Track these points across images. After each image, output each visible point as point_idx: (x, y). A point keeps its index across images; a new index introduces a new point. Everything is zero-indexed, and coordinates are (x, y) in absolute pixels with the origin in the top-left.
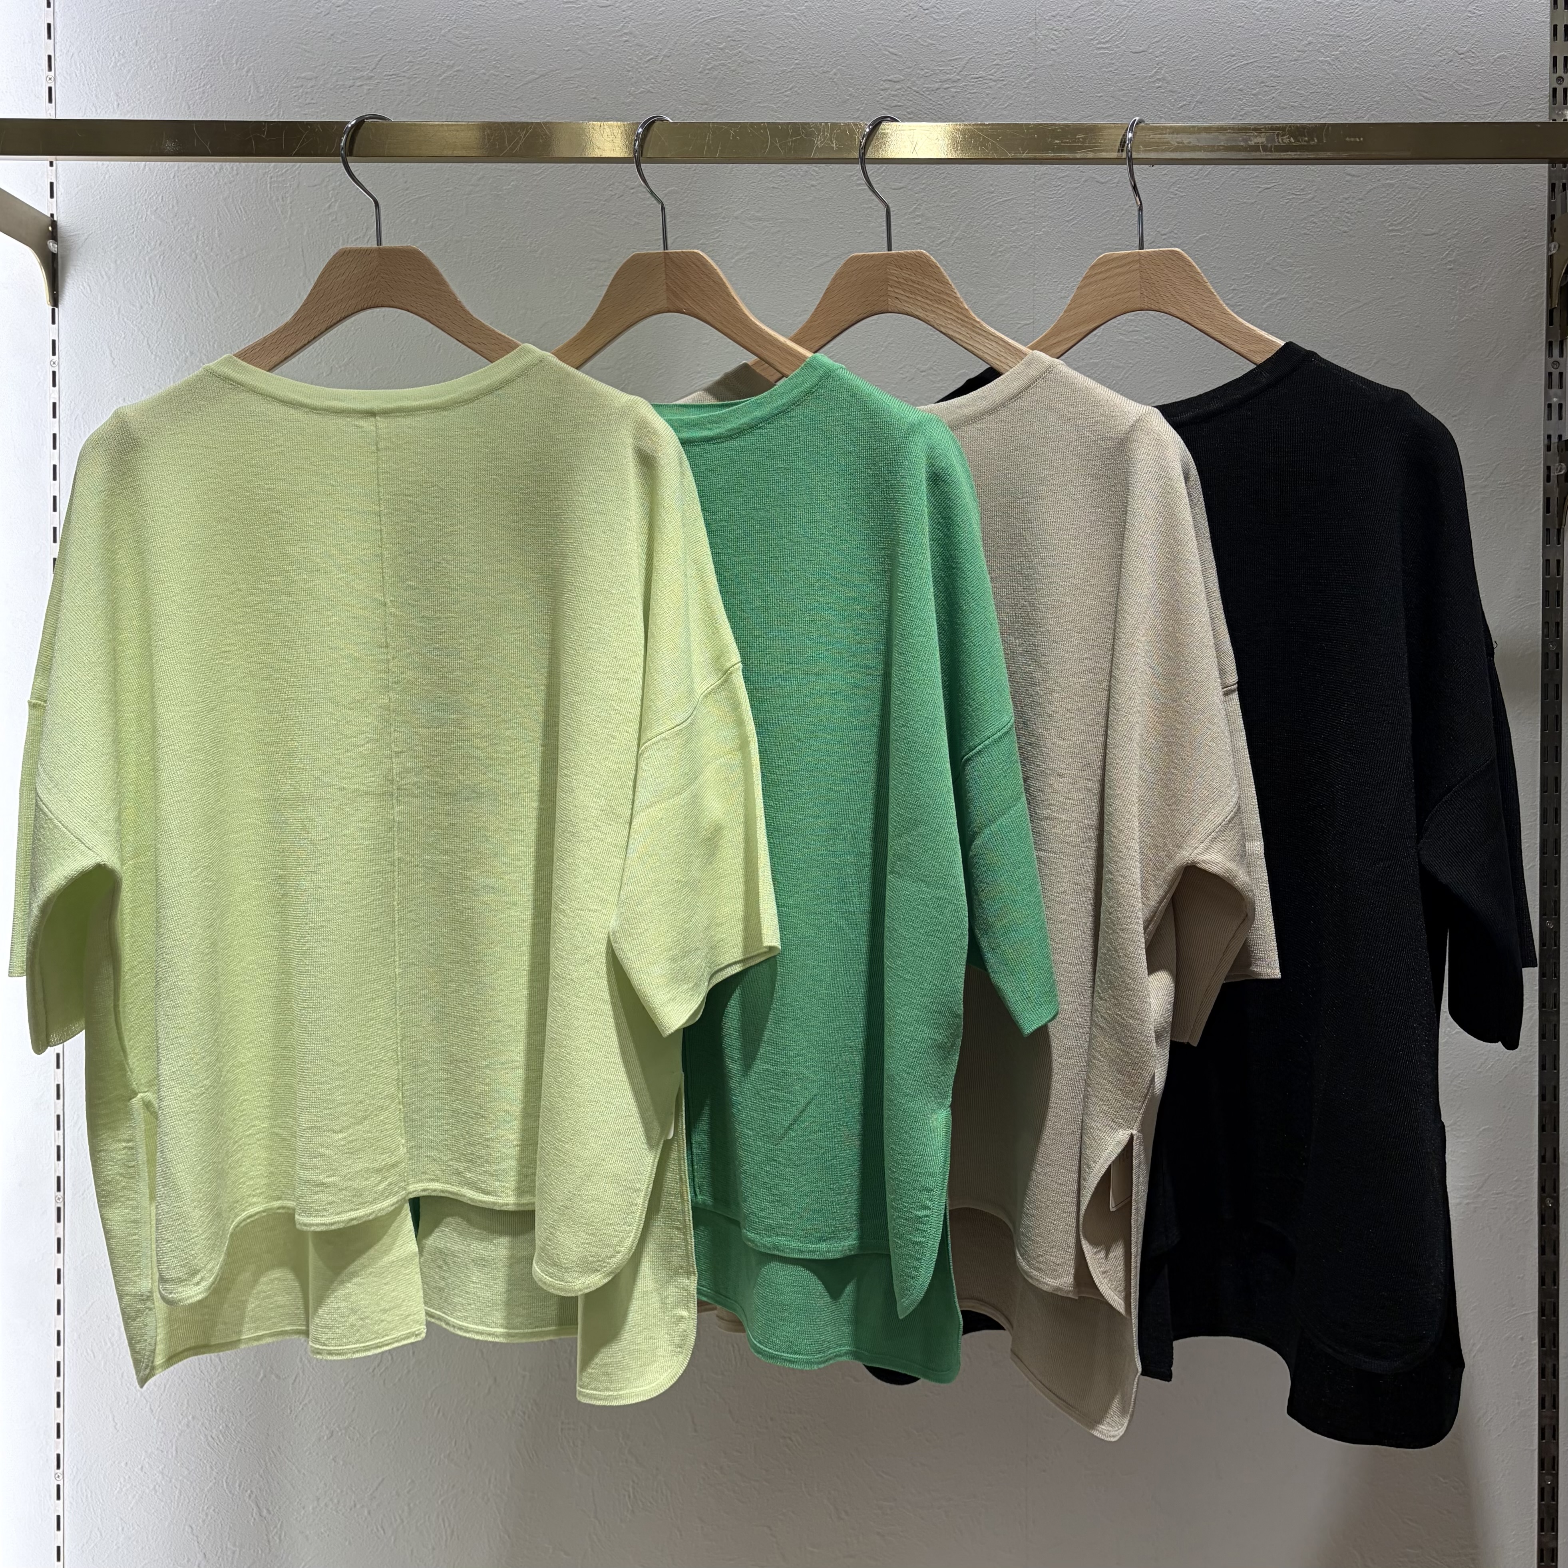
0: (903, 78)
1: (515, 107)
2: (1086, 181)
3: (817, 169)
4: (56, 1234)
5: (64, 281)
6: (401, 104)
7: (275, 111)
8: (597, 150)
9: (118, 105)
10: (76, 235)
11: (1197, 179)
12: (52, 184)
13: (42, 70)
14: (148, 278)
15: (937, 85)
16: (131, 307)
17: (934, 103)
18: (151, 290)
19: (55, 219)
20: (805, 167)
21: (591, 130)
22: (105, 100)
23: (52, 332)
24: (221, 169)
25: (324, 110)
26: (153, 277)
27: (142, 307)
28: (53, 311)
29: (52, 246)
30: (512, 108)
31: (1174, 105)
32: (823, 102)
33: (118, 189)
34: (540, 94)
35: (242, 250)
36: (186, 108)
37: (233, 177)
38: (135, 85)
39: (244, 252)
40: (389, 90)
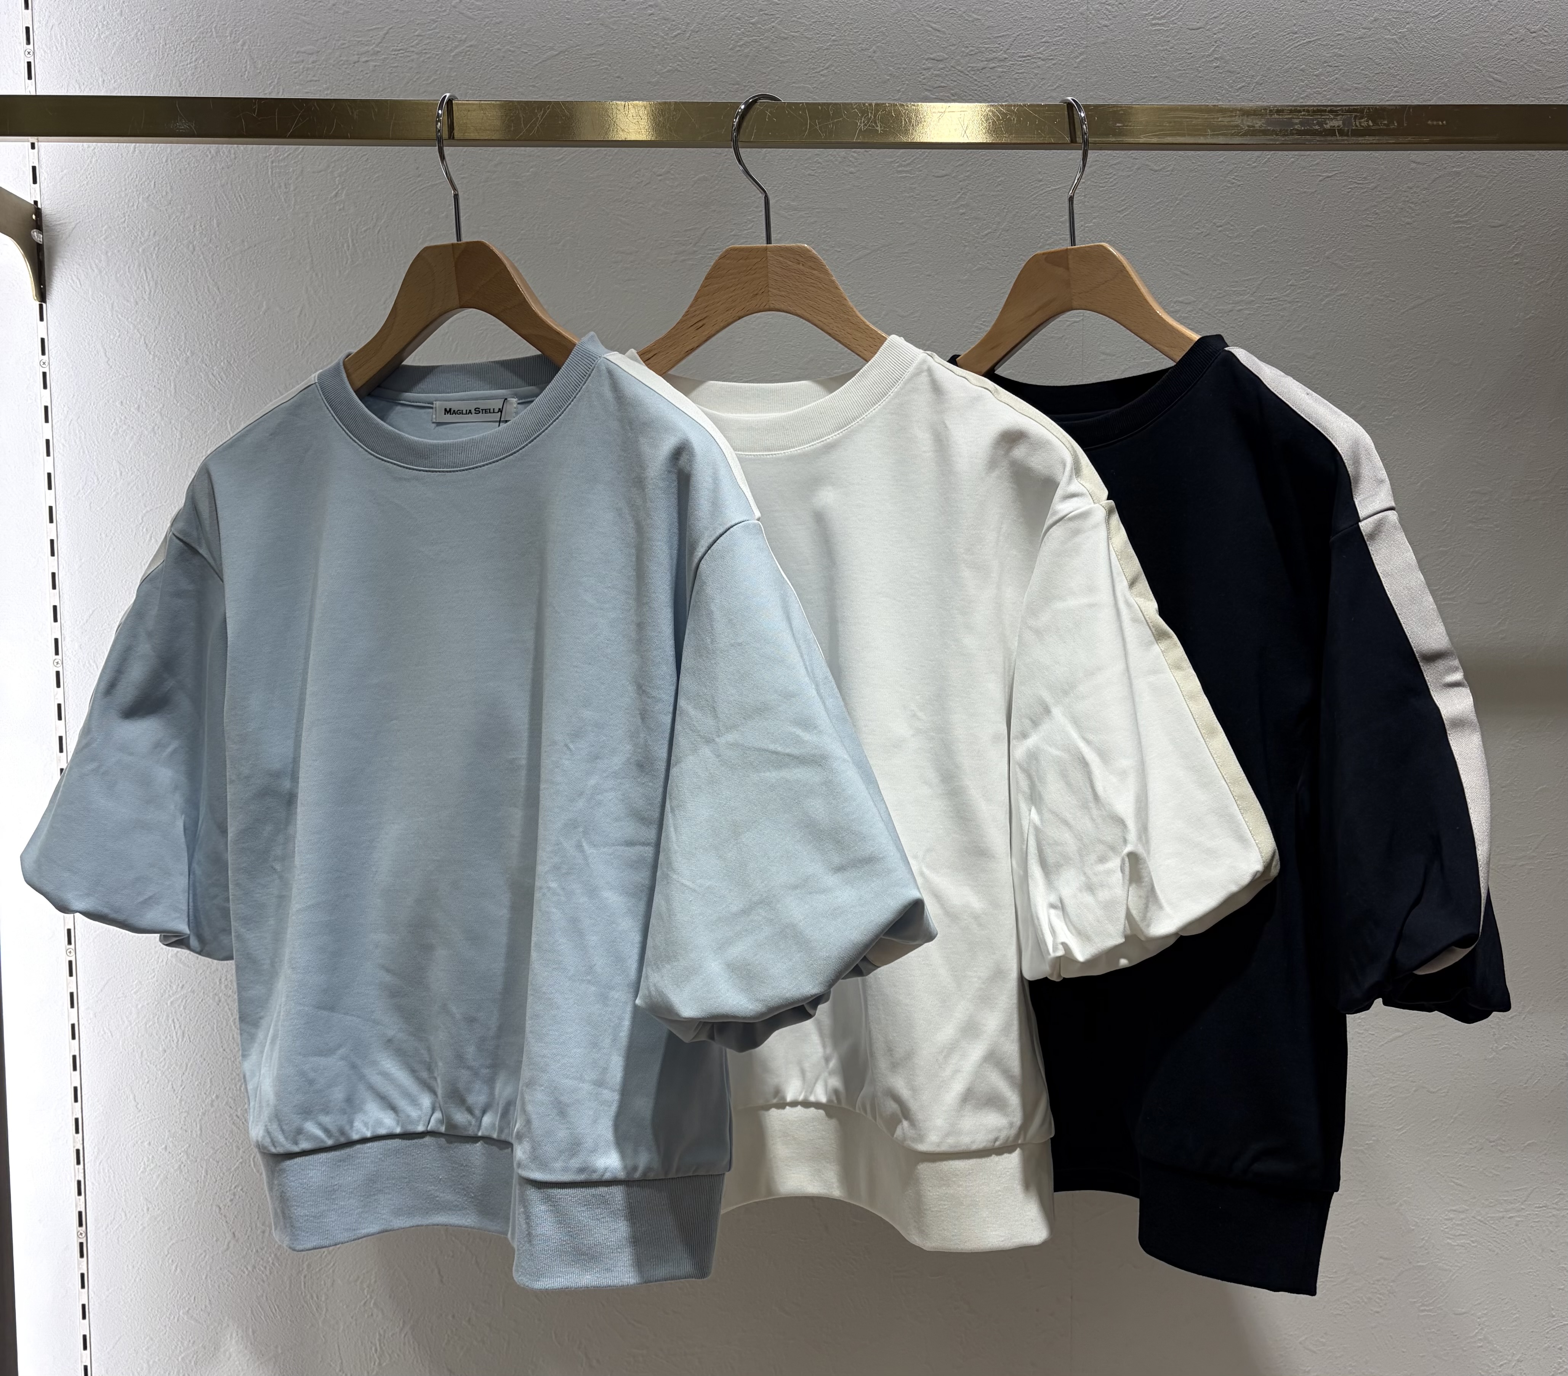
0: (947, 56)
1: (534, 86)
2: (1139, 169)
3: (855, 155)
4: (79, 1268)
5: (51, 274)
6: (411, 82)
7: (274, 87)
8: (621, 133)
9: (104, 81)
10: (62, 224)
11: (1255, 167)
12: (34, 168)
13: (20, 43)
14: (142, 271)
15: (981, 65)
16: (125, 302)
17: (979, 84)
18: (147, 284)
19: (39, 206)
20: (842, 152)
21: (615, 110)
22: (89, 76)
23: (41, 330)
24: (217, 152)
25: (328, 89)
26: (148, 270)
27: (137, 303)
28: (41, 307)
29: (36, 236)
30: (531, 88)
31: (1232, 87)
32: (861, 83)
33: (106, 174)
34: (560, 72)
35: (243, 241)
36: (178, 85)
37: (231, 160)
38: (122, 59)
39: (246, 243)
40: (397, 66)
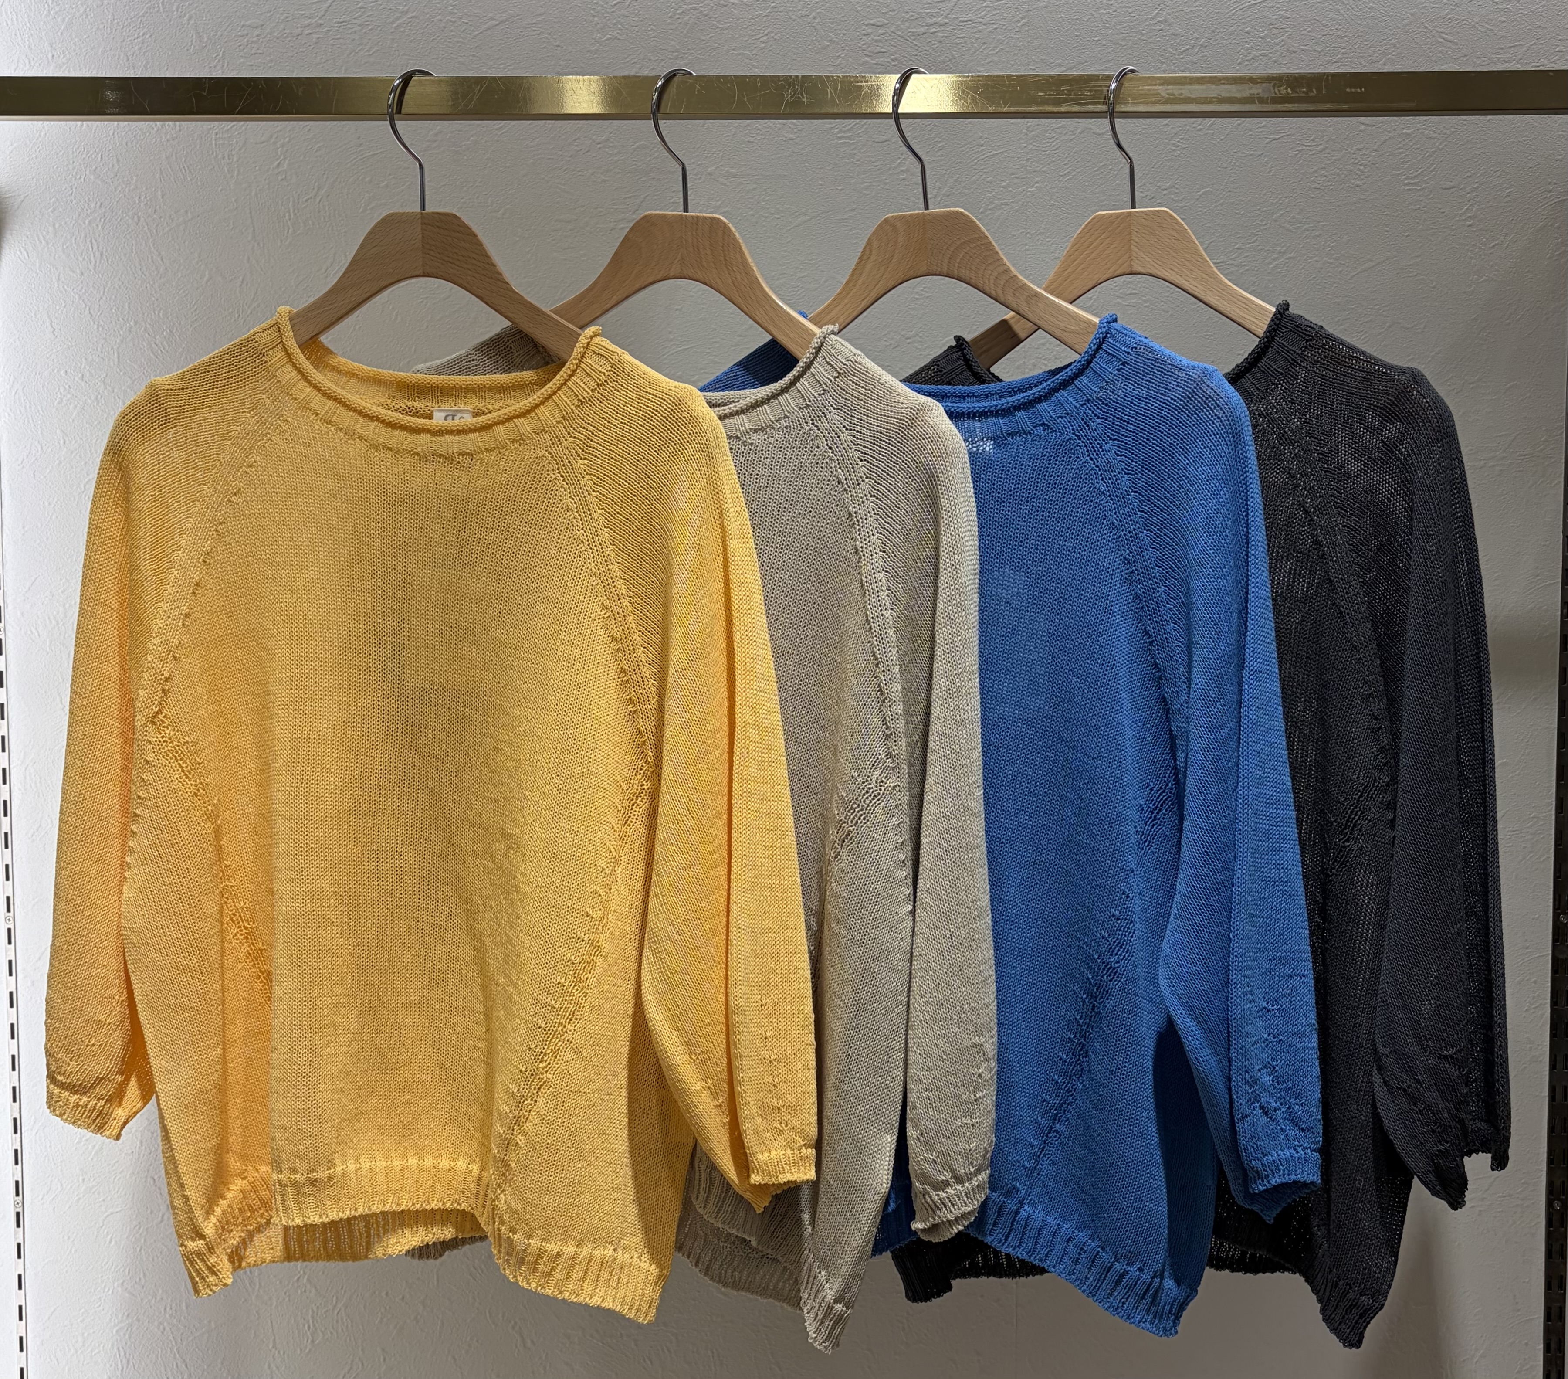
0: (887, 22)
1: (474, 56)
10: (12, 197)
11: (1201, 130)
14: (88, 241)
15: (923, 30)
16: (71, 274)
18: (92, 255)
25: (271, 61)
26: (93, 241)
27: (82, 274)
31: (1176, 50)
33: (55, 147)
34: (500, 42)
35: (186, 212)
37: (176, 135)
38: (70, 35)
40: (340, 39)
